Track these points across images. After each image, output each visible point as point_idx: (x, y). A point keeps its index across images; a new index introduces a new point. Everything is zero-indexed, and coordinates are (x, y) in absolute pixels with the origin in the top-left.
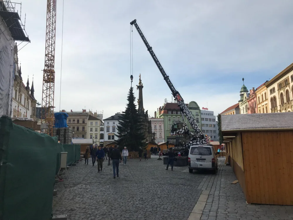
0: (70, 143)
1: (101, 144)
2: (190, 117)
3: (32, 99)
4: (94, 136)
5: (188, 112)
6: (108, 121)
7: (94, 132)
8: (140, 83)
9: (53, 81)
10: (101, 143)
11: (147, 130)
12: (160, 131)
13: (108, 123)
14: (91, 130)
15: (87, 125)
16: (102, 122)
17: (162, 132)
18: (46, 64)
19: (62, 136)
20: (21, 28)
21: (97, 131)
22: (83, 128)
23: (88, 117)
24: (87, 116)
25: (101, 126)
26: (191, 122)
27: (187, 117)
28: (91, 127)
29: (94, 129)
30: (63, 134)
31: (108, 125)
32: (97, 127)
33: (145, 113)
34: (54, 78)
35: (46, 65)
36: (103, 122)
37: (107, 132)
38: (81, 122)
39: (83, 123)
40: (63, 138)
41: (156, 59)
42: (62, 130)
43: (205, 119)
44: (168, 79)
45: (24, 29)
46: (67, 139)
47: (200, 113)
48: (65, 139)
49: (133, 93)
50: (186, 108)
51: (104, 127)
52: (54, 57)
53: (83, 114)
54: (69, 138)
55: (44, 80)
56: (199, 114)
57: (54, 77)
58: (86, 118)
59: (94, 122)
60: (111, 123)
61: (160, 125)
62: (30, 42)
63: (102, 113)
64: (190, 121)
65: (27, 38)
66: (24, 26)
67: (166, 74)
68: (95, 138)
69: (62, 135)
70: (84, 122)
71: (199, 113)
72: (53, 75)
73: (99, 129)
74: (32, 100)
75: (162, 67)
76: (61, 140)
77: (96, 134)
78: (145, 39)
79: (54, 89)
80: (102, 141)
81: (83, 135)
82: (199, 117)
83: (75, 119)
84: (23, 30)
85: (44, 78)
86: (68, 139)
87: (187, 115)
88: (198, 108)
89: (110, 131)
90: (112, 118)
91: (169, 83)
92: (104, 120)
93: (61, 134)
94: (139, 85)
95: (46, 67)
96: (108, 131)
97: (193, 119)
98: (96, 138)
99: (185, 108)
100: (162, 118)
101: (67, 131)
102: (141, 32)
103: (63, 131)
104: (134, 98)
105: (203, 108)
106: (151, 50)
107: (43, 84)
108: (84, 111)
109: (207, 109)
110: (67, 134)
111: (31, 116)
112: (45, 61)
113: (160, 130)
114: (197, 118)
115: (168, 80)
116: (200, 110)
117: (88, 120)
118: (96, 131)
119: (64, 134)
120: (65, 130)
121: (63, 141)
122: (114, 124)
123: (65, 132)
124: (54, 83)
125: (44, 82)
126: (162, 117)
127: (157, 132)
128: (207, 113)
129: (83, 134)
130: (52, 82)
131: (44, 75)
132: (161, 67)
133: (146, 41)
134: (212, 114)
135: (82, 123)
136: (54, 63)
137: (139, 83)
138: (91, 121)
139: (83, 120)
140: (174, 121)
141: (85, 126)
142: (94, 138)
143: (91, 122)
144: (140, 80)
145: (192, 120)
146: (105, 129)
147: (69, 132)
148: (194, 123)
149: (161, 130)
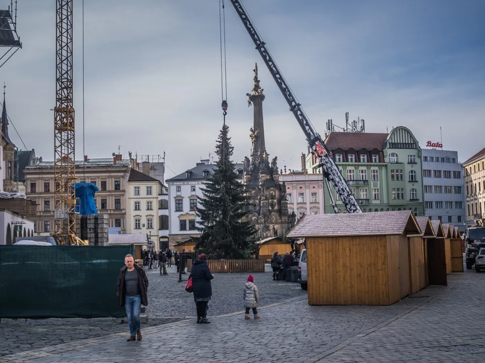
0: (105, 244)
1: (163, 242)
2: (342, 189)
3: (6, 141)
4: (144, 221)
5: (337, 179)
6: (178, 183)
7: (143, 212)
8: (257, 87)
9: (73, 129)
10: (161, 240)
11: (276, 208)
12: (315, 207)
13: (179, 189)
14: (137, 207)
15: (127, 195)
16: (162, 186)
17: (319, 208)
18: (58, 97)
19: (92, 231)
20: (9, 28)
21: (151, 209)
22: (118, 202)
23: (128, 175)
24: (124, 171)
25: (161, 198)
26: (344, 199)
27: (337, 188)
28: (136, 200)
29: (143, 205)
30: (92, 226)
31: (179, 193)
32: (151, 200)
33: (270, 165)
34: (74, 123)
35: (58, 100)
36: (166, 185)
37: (177, 211)
38: (110, 186)
39: (116, 189)
40: (93, 235)
41: (274, 69)
42: (90, 219)
43: (432, 172)
44: (297, 110)
45: (15, 31)
46: (100, 235)
47: (420, 157)
48: (97, 237)
49: (229, 139)
50: (334, 171)
51: (169, 198)
52: (72, 82)
53: (116, 167)
54: (104, 234)
55: (56, 128)
56: (417, 160)
57: (73, 120)
58: (123, 177)
59: (143, 186)
60: (186, 190)
61: (313, 191)
62: (21, 47)
63: (161, 161)
64: (342, 197)
65: (17, 41)
66: (15, 24)
67: (294, 100)
68: (146, 226)
69: (90, 229)
70: (117, 187)
71: (416, 156)
72: (72, 116)
73: (155, 205)
74: (5, 144)
75: (285, 84)
76: (90, 238)
77: (149, 217)
78: (250, 24)
79: (74, 144)
80: (165, 233)
81: (116, 220)
82: (416, 168)
83: (97, 180)
84: (13, 32)
85: (56, 124)
86: (103, 237)
87: (336, 186)
88: (413, 144)
89: (184, 209)
90: (190, 176)
91: (300, 117)
92: (167, 181)
93: (89, 226)
94: (253, 93)
95: (58, 103)
96: (179, 208)
97: (348, 192)
98: (150, 226)
99: (332, 171)
100: (318, 173)
101: (99, 222)
102: (243, 10)
103: (93, 221)
104: (231, 148)
105: (429, 144)
106: (263, 49)
107: (55, 136)
108: (118, 157)
109: (441, 146)
110: (99, 227)
111: (4, 180)
112: (57, 91)
113: (313, 205)
114: (412, 171)
115: (299, 113)
116: (419, 150)
117: (129, 181)
118: (148, 209)
119: (95, 226)
120: (96, 219)
121: (93, 240)
122: (194, 190)
123: (96, 224)
124: (74, 131)
125: (57, 131)
126: (318, 170)
127: (306, 209)
128: (440, 156)
129: (118, 217)
130: (71, 130)
131: (56, 119)
132: (283, 85)
133: (252, 29)
134: (454, 159)
135: (114, 189)
136: (72, 93)
137: (253, 87)
138: (137, 184)
139: (115, 181)
140: (351, 180)
141: (122, 198)
142: (144, 226)
143: (135, 188)
144: (256, 80)
145: (346, 194)
146: (172, 205)
147: (103, 223)
148: (349, 201)
149: (316, 205)
